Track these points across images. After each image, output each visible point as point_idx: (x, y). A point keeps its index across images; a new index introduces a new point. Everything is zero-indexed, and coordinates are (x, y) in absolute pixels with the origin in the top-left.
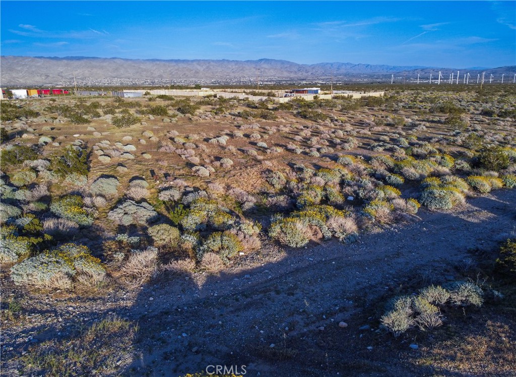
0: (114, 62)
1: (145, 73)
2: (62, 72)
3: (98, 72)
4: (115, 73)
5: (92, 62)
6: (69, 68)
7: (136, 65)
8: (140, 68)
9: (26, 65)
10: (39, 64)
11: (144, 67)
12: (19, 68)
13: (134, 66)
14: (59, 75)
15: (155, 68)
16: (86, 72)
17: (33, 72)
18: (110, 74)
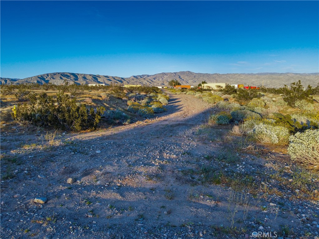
0: (288, 75)
1: (308, 82)
2: (254, 82)
3: (276, 82)
4: (287, 82)
5: (273, 76)
6: (259, 79)
7: (302, 77)
8: (305, 79)
9: (235, 78)
10: (242, 77)
11: (308, 78)
12: (231, 80)
13: (301, 78)
14: (252, 84)
15: (317, 78)
16: (268, 81)
17: (238, 82)
18: (283, 83)
